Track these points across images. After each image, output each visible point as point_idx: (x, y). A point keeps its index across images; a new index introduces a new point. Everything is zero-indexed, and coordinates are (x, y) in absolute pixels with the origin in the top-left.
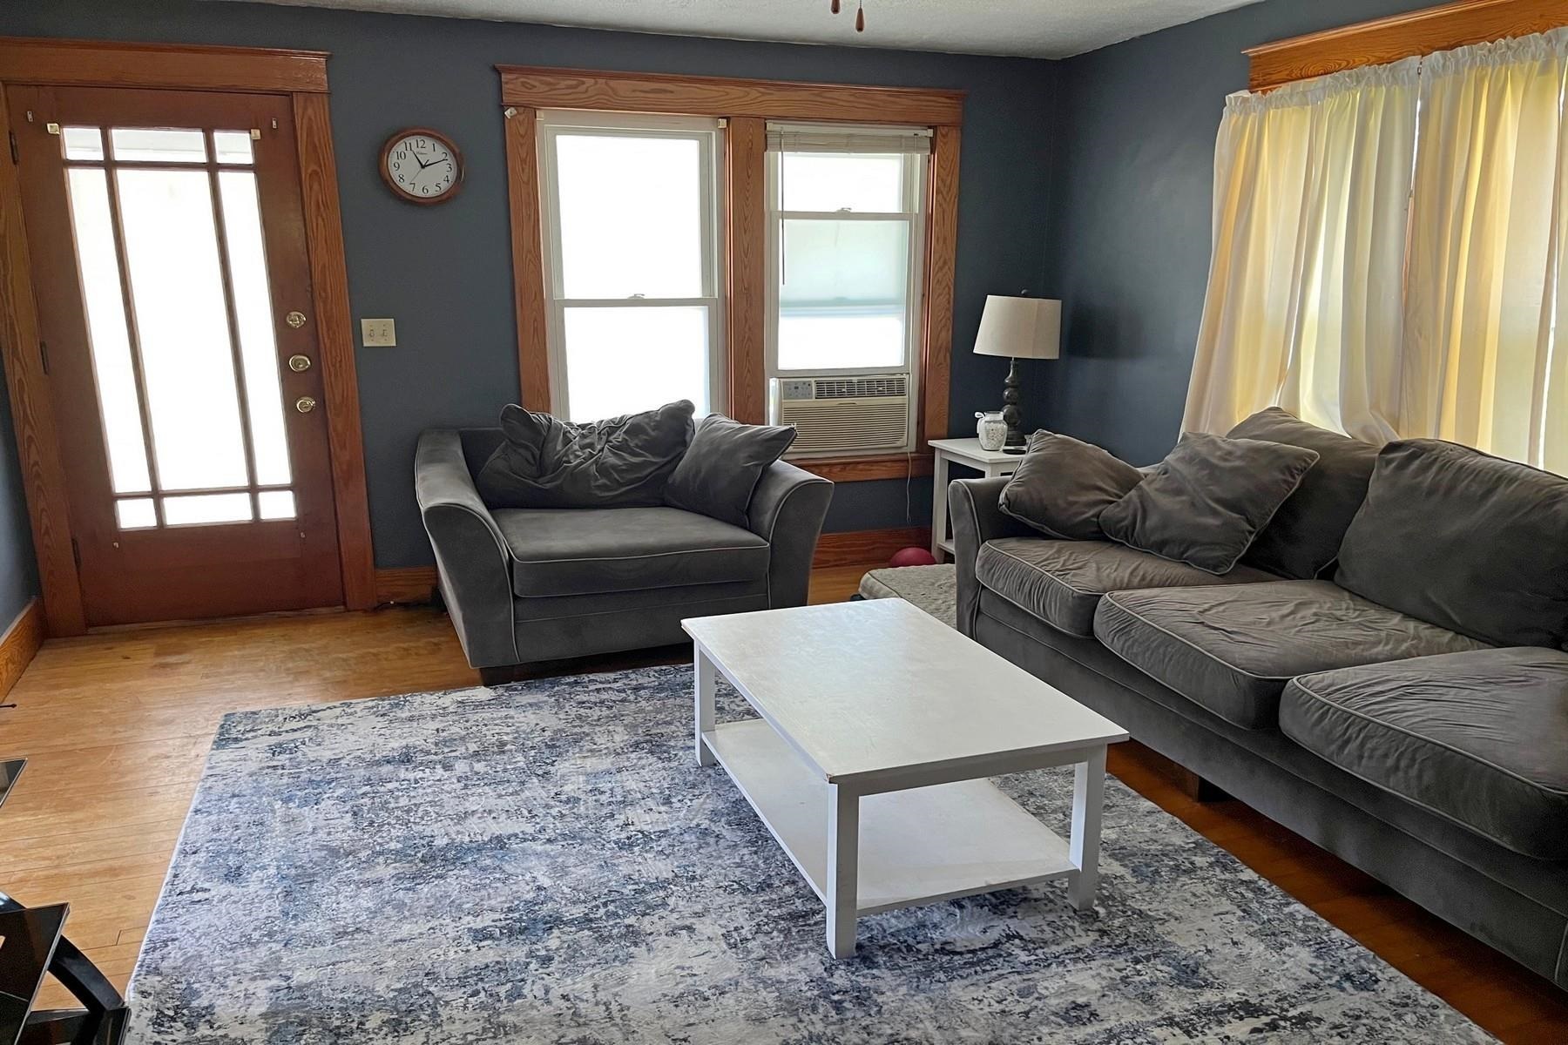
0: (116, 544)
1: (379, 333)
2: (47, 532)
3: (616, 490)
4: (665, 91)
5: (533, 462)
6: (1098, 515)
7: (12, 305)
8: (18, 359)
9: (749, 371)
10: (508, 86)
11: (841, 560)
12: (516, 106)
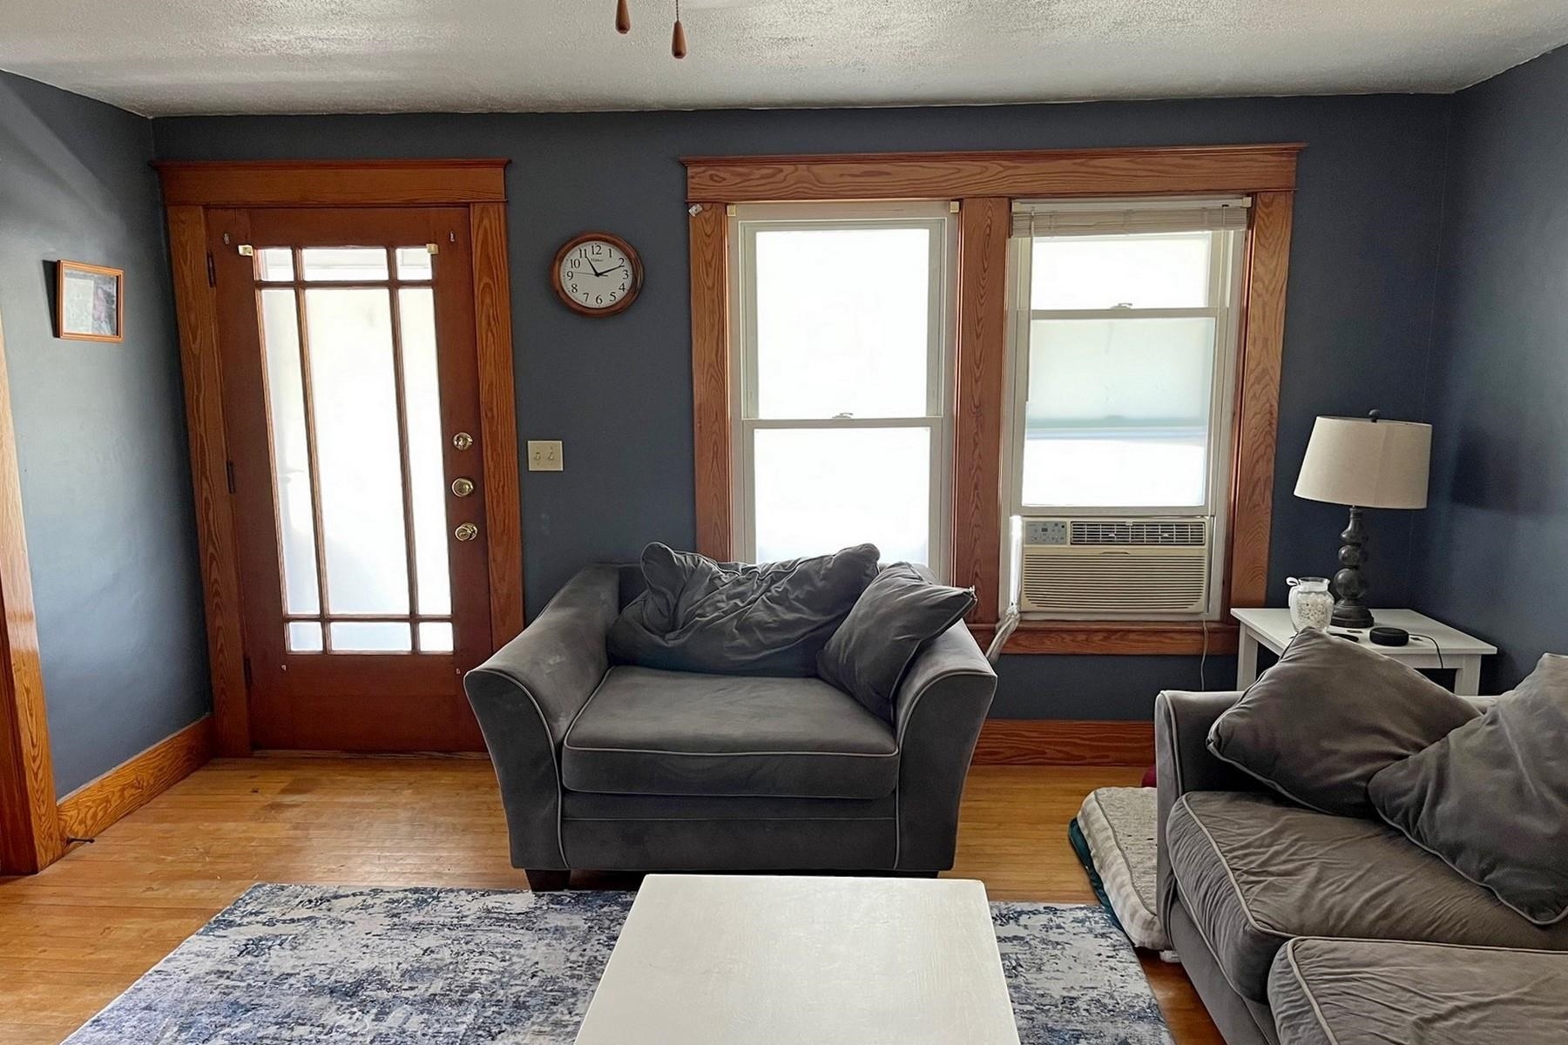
0: (284, 667)
1: (546, 455)
2: (221, 651)
3: (753, 653)
4: (880, 173)
5: (666, 614)
6: (1368, 777)
7: (203, 424)
8: (206, 478)
9: (977, 507)
10: (693, 180)
11: (1102, 757)
12: (702, 202)
